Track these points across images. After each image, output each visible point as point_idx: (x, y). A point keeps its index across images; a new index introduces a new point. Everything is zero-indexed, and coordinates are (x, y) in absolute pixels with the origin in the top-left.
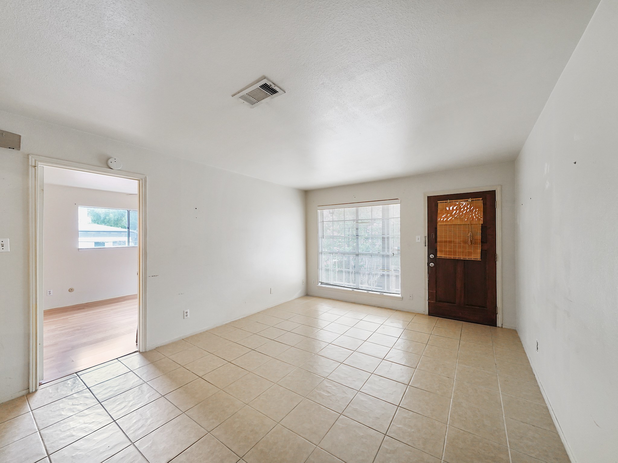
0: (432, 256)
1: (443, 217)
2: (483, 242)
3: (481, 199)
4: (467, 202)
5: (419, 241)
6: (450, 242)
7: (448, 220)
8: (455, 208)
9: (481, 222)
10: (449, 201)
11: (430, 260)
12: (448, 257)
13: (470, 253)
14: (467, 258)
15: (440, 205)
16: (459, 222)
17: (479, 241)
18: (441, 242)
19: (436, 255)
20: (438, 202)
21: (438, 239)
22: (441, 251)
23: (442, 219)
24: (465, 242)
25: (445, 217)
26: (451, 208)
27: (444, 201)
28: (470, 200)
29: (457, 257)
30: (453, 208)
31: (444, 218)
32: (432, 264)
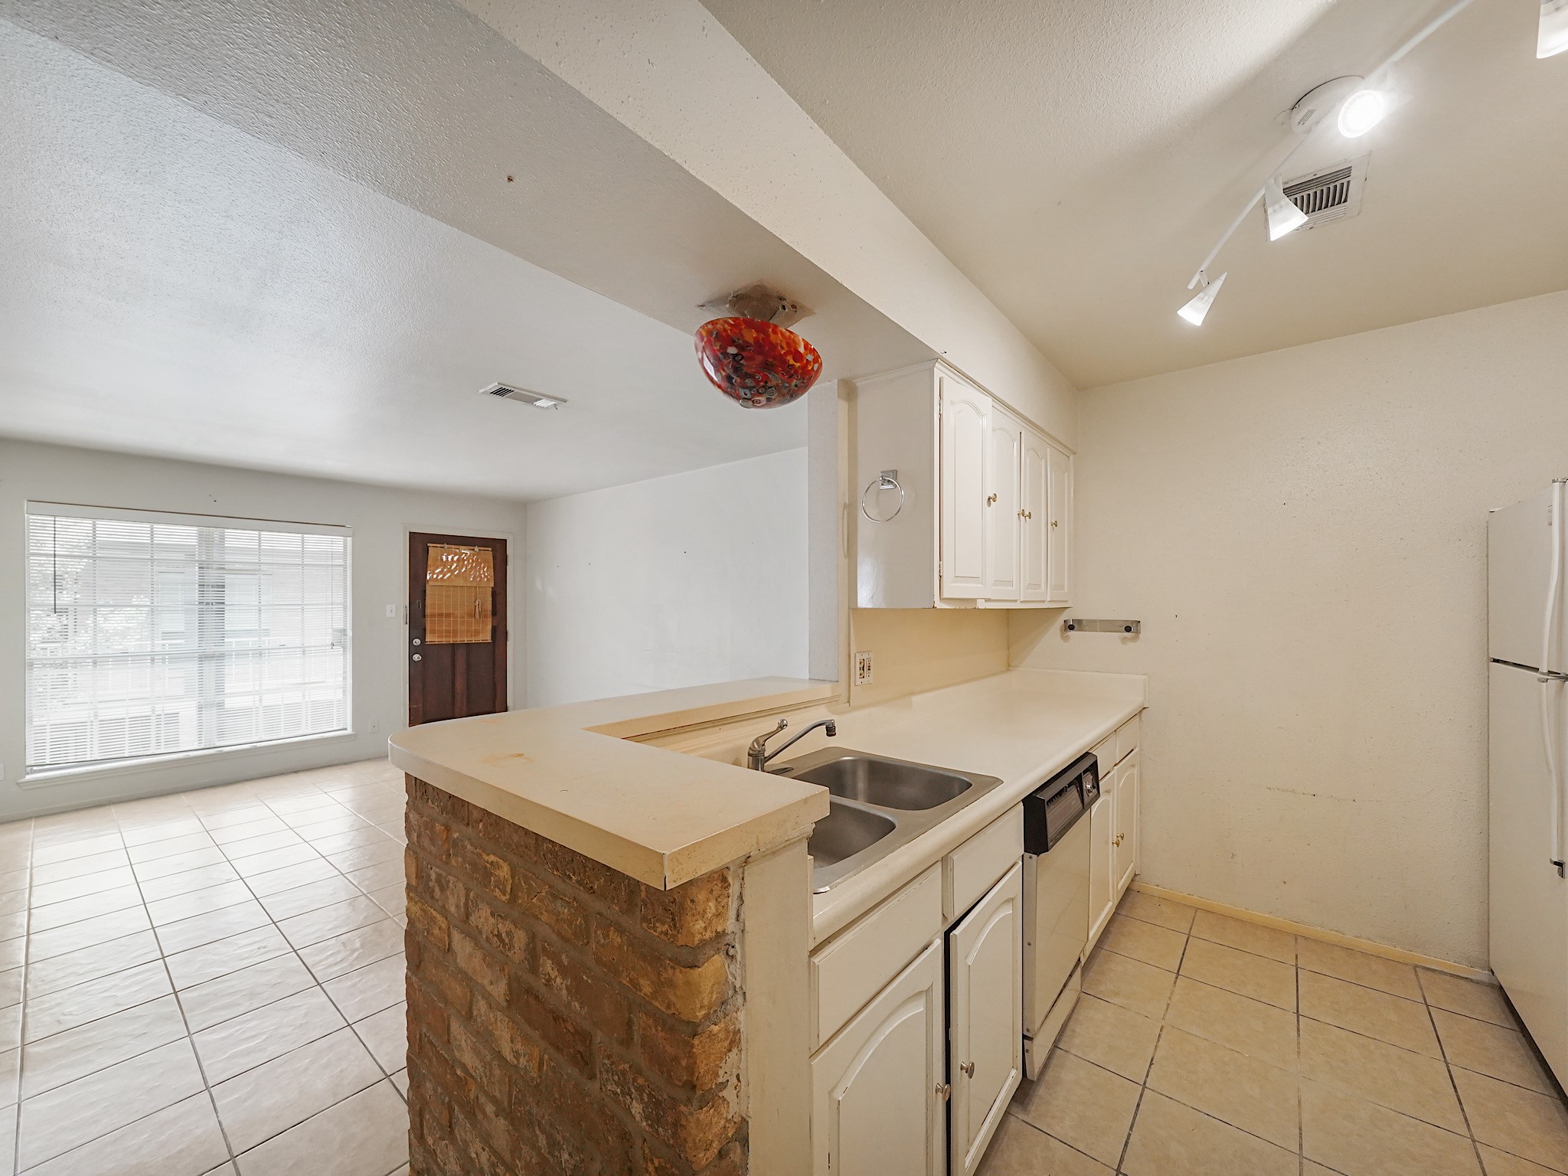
0: (417, 642)
1: (437, 571)
2: (494, 613)
3: (490, 549)
4: (472, 552)
5: (393, 614)
6: (448, 615)
7: (445, 578)
8: (456, 558)
9: (492, 585)
10: (446, 546)
11: (413, 650)
12: (444, 640)
13: (477, 633)
14: (474, 640)
15: (433, 550)
16: (460, 582)
17: (490, 613)
18: (433, 616)
19: (423, 640)
20: (429, 545)
21: (428, 611)
22: (433, 632)
23: (435, 576)
24: (472, 615)
25: (440, 573)
26: (450, 557)
27: (439, 545)
28: (477, 549)
29: (459, 640)
30: (453, 558)
31: (438, 574)
32: (417, 657)
